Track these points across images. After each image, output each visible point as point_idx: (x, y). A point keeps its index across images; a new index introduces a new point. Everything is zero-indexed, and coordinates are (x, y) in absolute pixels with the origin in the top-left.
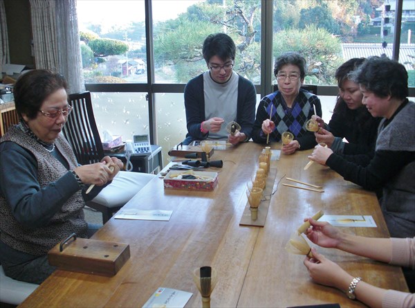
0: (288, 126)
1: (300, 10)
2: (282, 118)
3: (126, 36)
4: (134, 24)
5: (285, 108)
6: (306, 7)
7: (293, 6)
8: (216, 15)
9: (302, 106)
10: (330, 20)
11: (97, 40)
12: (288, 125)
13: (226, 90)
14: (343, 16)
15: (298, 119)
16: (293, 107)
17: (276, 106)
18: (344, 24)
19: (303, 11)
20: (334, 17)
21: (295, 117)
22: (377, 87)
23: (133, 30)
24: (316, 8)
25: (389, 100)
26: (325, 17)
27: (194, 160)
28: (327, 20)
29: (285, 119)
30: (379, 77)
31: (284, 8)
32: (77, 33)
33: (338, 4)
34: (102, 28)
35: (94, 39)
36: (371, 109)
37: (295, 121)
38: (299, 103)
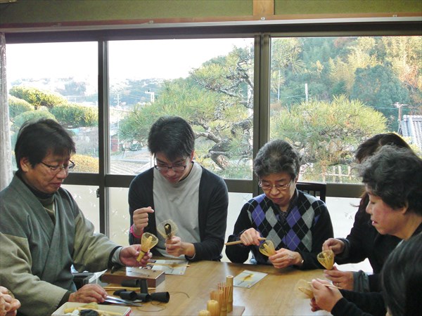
0: (281, 238)
1: (355, 69)
2: (273, 226)
3: (118, 99)
4: (131, 82)
5: (276, 212)
6: (363, 66)
7: (345, 64)
8: (214, 80)
9: (302, 212)
10: (395, 83)
11: (64, 107)
12: (281, 235)
13: (183, 190)
14: (413, 78)
15: (295, 228)
16: (289, 211)
17: (265, 210)
18: (416, 89)
19: (358, 71)
20: (402, 79)
21: (291, 225)
22: (387, 192)
23: (129, 91)
24: (376, 68)
25: (405, 214)
26: (389, 80)
27: (130, 290)
28: (392, 84)
29: (276, 228)
30: (393, 178)
31: (333, 66)
32: (5, 101)
33: (407, 62)
34: (87, 87)
35: (60, 105)
36: (376, 222)
37: (291, 231)
38: (298, 207)
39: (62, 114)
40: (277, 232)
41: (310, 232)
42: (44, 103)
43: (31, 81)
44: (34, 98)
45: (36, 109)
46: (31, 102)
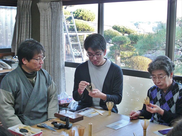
9: (174, 94)
16: (167, 93)
21: (167, 100)
37: (166, 103)
38: (172, 91)
39: (133, 37)
40: (160, 103)
41: (175, 105)
42: (126, 32)
43: (142, 23)
44: (122, 30)
45: (123, 35)
46: (121, 32)
